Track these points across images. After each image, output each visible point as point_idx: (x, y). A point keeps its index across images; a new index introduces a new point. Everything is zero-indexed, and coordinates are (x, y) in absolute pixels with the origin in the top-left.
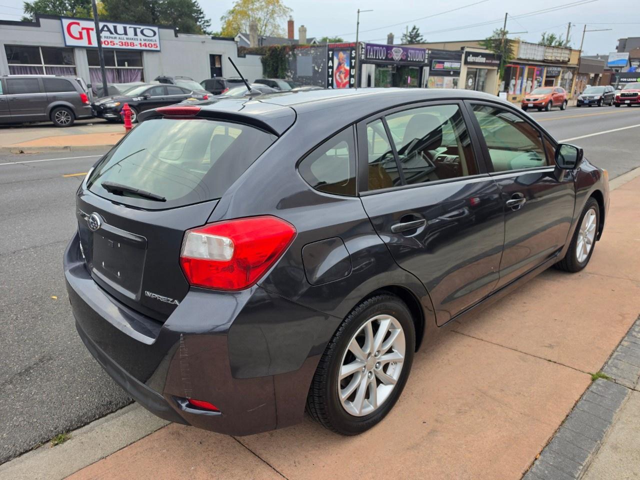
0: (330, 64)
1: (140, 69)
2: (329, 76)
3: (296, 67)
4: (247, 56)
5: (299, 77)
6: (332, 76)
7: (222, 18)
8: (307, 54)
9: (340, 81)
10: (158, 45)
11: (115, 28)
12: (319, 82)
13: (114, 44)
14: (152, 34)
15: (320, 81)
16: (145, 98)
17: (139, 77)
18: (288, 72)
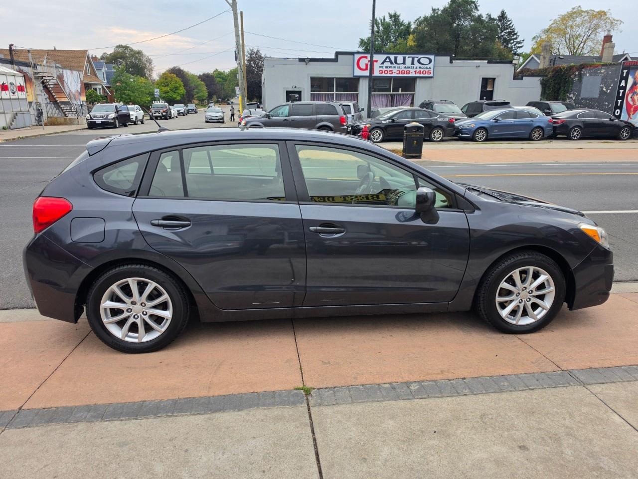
0: (623, 84)
1: (412, 94)
2: (618, 97)
3: (580, 88)
4: (524, 78)
5: (582, 99)
6: (622, 98)
7: (534, 38)
8: (596, 74)
9: (631, 103)
10: (432, 72)
11: (396, 58)
12: (605, 105)
13: (392, 73)
14: (428, 61)
15: (606, 103)
16: (393, 121)
17: (410, 101)
18: (570, 94)
